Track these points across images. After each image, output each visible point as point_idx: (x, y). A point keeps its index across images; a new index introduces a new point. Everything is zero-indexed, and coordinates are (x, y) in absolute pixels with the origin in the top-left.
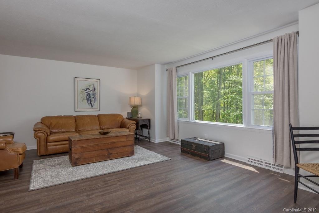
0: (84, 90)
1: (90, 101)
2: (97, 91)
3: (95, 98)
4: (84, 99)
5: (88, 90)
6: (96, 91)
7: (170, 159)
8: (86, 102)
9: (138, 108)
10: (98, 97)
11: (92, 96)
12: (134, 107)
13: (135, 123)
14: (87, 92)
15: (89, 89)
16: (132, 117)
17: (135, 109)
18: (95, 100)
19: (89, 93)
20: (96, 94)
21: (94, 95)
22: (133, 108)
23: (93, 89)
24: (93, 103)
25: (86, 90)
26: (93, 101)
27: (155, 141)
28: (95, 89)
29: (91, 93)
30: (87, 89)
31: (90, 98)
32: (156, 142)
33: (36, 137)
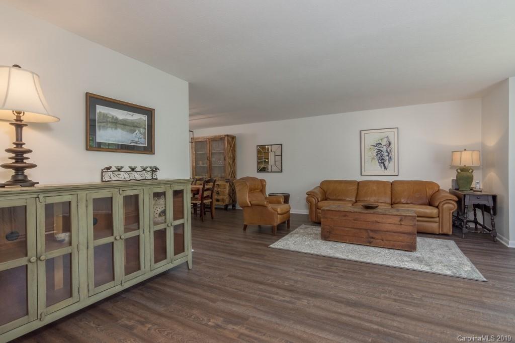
0: (374, 146)
1: (382, 161)
2: (394, 146)
3: (389, 156)
4: (373, 159)
5: (380, 146)
6: (392, 146)
7: (485, 280)
8: (377, 162)
9: (472, 172)
10: (394, 155)
11: (386, 154)
12: (462, 170)
13: (456, 199)
14: (378, 148)
15: (380, 144)
16: (457, 187)
17: (465, 174)
18: (390, 159)
19: (381, 150)
20: (393, 150)
21: (389, 152)
22: (459, 171)
23: (387, 142)
24: (386, 163)
25: (376, 146)
26: (387, 161)
27: (508, 244)
28: (390, 144)
29: (384, 149)
30: (377, 144)
31: (382, 157)
32: (509, 247)
33: (308, 201)
